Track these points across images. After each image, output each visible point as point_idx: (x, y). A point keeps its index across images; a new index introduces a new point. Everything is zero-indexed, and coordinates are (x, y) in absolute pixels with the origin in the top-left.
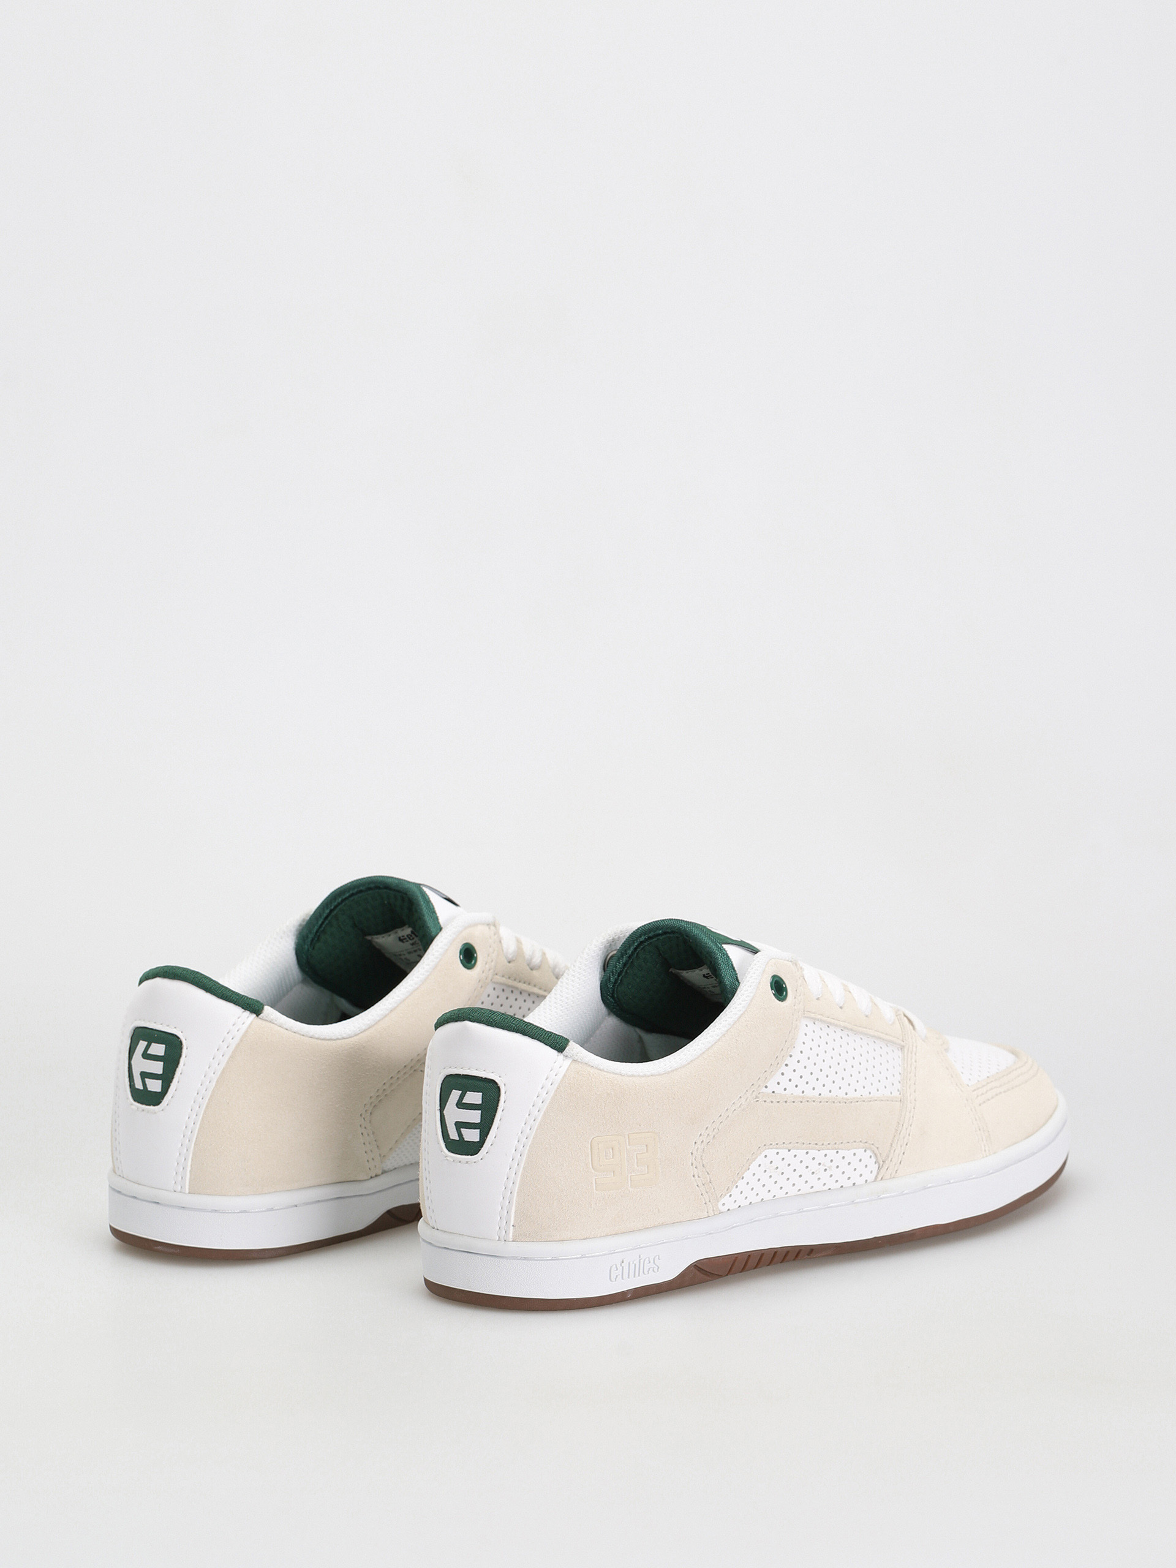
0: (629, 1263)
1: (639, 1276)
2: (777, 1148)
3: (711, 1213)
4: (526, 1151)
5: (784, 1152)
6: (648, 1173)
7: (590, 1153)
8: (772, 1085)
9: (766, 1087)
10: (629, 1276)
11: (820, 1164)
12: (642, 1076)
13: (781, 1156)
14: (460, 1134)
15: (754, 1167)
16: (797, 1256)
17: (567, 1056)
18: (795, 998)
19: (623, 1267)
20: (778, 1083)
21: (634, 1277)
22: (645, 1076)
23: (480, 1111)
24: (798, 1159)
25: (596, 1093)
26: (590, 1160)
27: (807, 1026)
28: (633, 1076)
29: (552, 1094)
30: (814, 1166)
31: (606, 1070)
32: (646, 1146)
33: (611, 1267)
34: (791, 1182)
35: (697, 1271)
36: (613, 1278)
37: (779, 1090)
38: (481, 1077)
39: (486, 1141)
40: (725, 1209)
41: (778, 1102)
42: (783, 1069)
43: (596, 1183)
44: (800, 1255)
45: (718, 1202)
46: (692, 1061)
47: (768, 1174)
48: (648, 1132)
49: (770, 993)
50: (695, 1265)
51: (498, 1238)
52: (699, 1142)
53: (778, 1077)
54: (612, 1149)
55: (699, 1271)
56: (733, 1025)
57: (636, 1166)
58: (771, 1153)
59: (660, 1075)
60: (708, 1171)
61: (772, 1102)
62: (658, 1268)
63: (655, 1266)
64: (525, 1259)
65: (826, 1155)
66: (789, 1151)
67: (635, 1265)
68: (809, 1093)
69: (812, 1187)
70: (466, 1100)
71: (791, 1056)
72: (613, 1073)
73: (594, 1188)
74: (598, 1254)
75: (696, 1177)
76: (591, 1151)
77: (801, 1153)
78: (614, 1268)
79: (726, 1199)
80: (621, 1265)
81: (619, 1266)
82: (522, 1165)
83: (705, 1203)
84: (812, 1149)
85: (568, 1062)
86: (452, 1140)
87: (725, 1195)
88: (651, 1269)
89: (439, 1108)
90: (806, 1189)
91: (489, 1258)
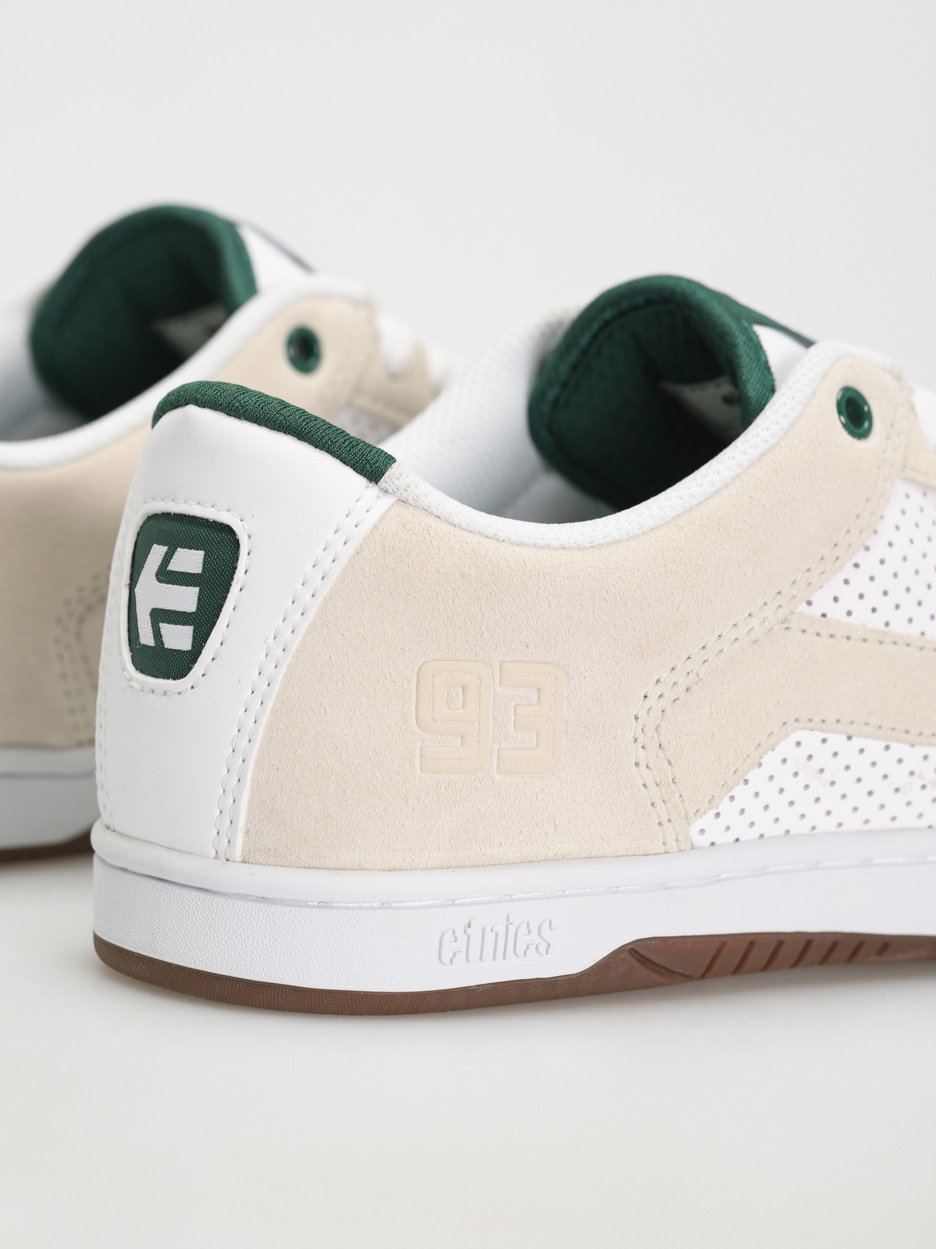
0: (484, 929)
1: (504, 957)
2: (822, 730)
3: (672, 845)
4: (281, 676)
5: (837, 741)
6: (537, 747)
7: (415, 693)
8: (822, 601)
9: (809, 603)
10: (481, 955)
11: (912, 773)
12: (543, 548)
13: (830, 747)
14: (158, 635)
15: (771, 760)
16: (855, 953)
17: (386, 491)
18: (888, 438)
19: (469, 936)
20: (836, 599)
21: (494, 959)
22: (548, 547)
23: (197, 589)
24: (867, 757)
25: (437, 571)
26: (414, 706)
27: (907, 496)
28: (521, 544)
29: (343, 562)
30: (899, 775)
31: (465, 527)
32: (538, 690)
33: (443, 934)
34: (850, 803)
35: (635, 963)
36: (446, 957)
37: (836, 612)
38: (207, 520)
39: (204, 651)
40: (703, 841)
41: (832, 636)
42: (848, 571)
43: (421, 756)
44: (862, 953)
45: (689, 824)
46: (652, 529)
47: (802, 780)
48: (545, 663)
49: (835, 422)
50: (632, 949)
51: (214, 853)
52: (653, 696)
53: (835, 586)
54: (464, 689)
55: (639, 961)
56: (749, 467)
57: (512, 731)
58: (811, 739)
59: (580, 548)
60: (671, 759)
61: (818, 634)
62: (549, 946)
63: (541, 941)
64: (264, 900)
65: (926, 757)
66: (849, 738)
67: (497, 934)
68: (899, 627)
69: (894, 819)
70: (173, 566)
71: (867, 549)
72: (481, 534)
73: (418, 765)
74: (417, 904)
75: (643, 766)
76: (417, 690)
77: (875, 747)
78: (449, 937)
79: (707, 821)
80: (465, 932)
81: (459, 933)
82: (270, 705)
83: (660, 824)
84: (898, 740)
85: (387, 502)
86: (143, 645)
87: (705, 813)
88: (533, 947)
89: (128, 582)
90: (880, 821)
91: (194, 893)
